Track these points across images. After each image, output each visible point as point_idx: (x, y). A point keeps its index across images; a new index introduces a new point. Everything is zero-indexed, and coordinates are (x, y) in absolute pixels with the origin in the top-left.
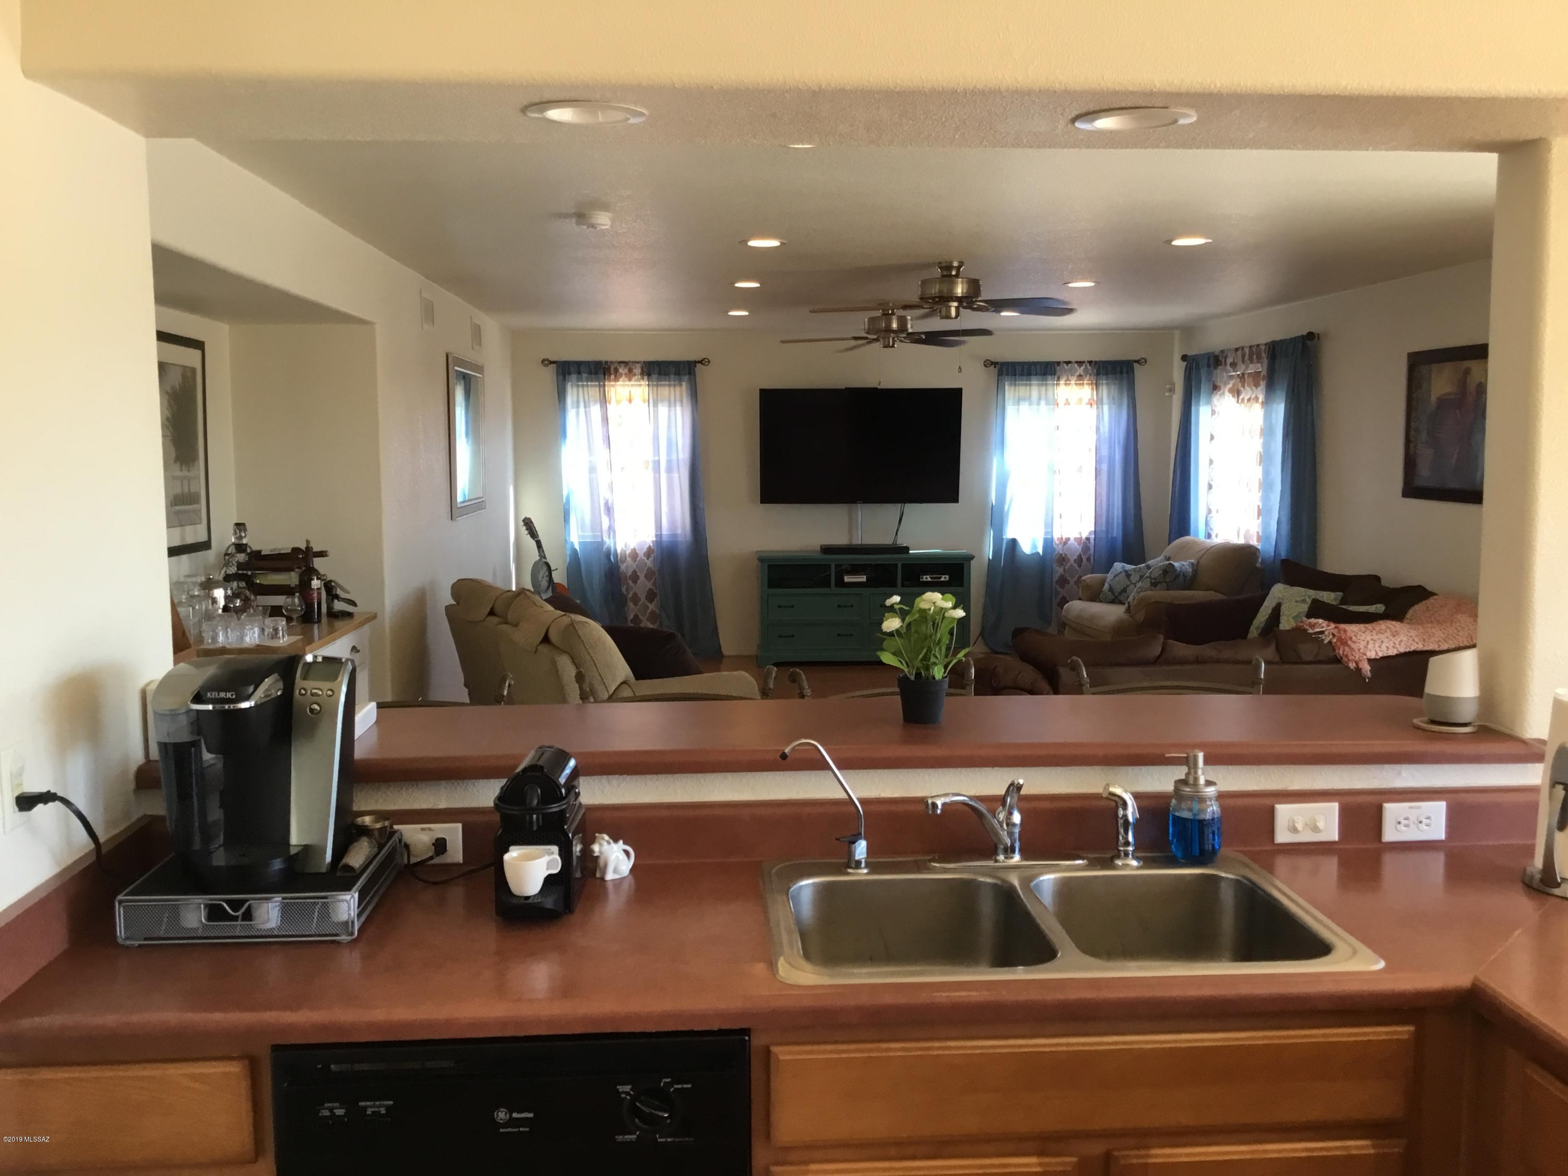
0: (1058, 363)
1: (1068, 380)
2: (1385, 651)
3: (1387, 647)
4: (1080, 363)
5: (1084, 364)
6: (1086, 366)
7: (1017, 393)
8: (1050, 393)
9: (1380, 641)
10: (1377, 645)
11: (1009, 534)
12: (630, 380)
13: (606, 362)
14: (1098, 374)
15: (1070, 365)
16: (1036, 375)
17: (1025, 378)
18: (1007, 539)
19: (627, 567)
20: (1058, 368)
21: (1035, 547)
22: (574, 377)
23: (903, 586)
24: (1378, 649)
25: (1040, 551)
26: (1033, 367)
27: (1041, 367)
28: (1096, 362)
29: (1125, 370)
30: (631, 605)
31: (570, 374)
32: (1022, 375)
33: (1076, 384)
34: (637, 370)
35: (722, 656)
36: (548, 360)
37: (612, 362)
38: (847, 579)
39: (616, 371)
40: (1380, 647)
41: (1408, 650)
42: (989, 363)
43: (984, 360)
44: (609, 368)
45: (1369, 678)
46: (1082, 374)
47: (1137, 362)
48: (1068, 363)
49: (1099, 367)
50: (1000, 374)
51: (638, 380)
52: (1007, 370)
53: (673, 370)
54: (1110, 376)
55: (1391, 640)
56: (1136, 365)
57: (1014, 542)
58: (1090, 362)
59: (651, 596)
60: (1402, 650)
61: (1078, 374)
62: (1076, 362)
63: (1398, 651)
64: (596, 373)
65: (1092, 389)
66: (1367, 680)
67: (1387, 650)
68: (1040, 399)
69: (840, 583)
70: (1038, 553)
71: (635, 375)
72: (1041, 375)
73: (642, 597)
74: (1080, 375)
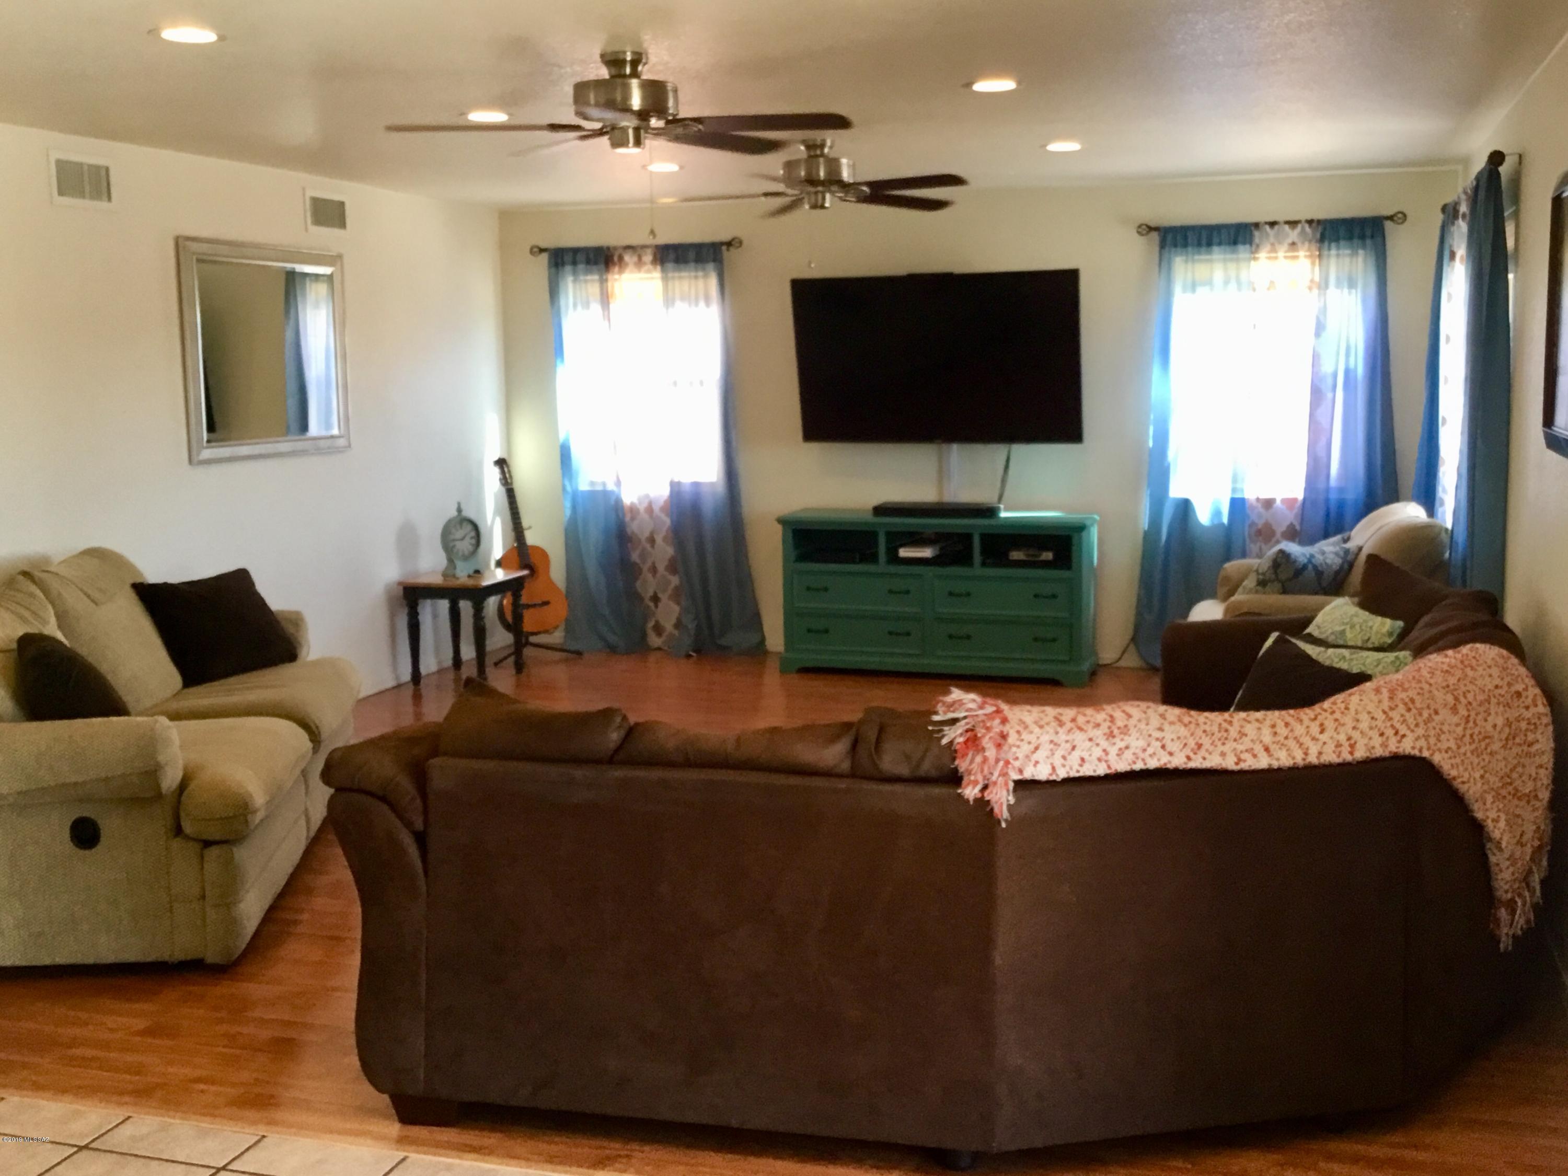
0: (1257, 225)
1: (1274, 250)
2: (1076, 767)
3: (1083, 760)
4: (1293, 224)
5: (1300, 226)
6: (1303, 229)
7: (1190, 274)
8: (1244, 275)
9: (1069, 746)
10: (1059, 753)
11: (1176, 491)
12: (640, 271)
13: (608, 248)
14: (1322, 240)
15: (1276, 227)
16: (1220, 244)
17: (1203, 249)
18: (1175, 499)
19: (639, 528)
20: (1256, 234)
21: (1218, 513)
22: (568, 268)
23: (984, 564)
24: (1058, 761)
25: (1225, 520)
26: (1215, 234)
27: (1229, 234)
28: (1319, 222)
29: (1368, 232)
30: (649, 576)
31: (563, 264)
32: (1199, 245)
33: (1286, 257)
34: (648, 257)
35: (766, 653)
36: (538, 247)
37: (615, 248)
38: (904, 553)
39: (621, 258)
40: (1064, 758)
41: (1139, 766)
42: (1148, 229)
43: (1137, 225)
44: (612, 256)
45: (1006, 821)
46: (1296, 240)
47: (1391, 218)
48: (1273, 224)
49: (1325, 229)
50: (1163, 245)
51: (649, 271)
52: (1175, 238)
53: (692, 254)
54: (1342, 243)
55: (1098, 745)
56: (1388, 225)
57: (1185, 507)
58: (1310, 222)
59: (672, 567)
60: (1122, 766)
61: (1290, 241)
62: (1287, 222)
63: (1109, 767)
64: (596, 263)
65: (1313, 264)
66: (1004, 825)
67: (1081, 766)
68: (1227, 282)
69: (894, 558)
70: (1223, 524)
71: (645, 264)
72: (1229, 244)
73: (661, 568)
74: (1293, 244)
